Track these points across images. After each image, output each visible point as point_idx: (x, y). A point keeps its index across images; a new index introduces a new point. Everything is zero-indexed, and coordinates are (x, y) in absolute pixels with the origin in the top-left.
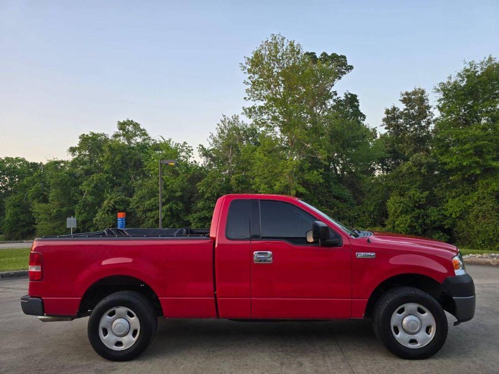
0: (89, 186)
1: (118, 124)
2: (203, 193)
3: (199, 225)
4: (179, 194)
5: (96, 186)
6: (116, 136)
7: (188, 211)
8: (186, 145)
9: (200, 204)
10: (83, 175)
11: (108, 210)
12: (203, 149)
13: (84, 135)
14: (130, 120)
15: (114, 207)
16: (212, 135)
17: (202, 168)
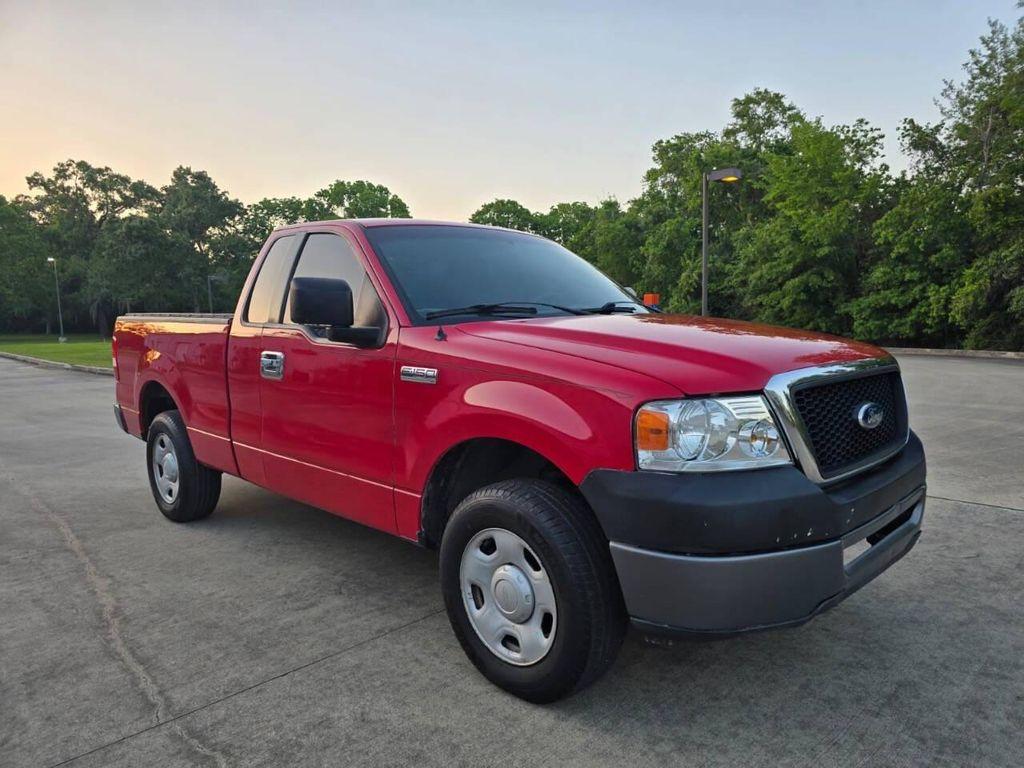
0: (656, 244)
1: (735, 105)
2: (889, 245)
3: (871, 324)
4: (823, 251)
5: (669, 245)
6: (728, 133)
7: (854, 292)
8: (865, 127)
9: (878, 274)
10: (651, 225)
11: (689, 292)
12: (916, 128)
13: (661, 142)
14: (762, 90)
15: (698, 284)
16: (951, 87)
17: (902, 183)
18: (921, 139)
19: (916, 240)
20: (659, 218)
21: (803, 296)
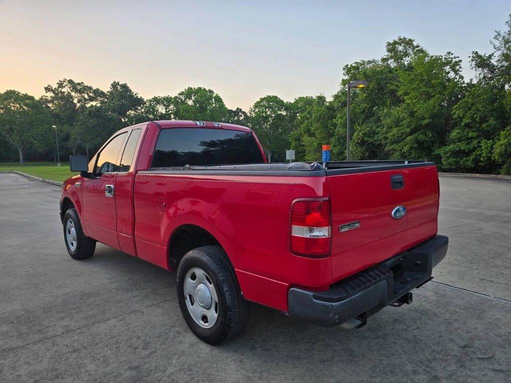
0: (342, 118)
1: (388, 45)
2: (461, 118)
3: (451, 160)
4: (426, 122)
6: (384, 60)
7: (443, 143)
8: (451, 56)
9: (454, 134)
10: (340, 108)
11: (358, 143)
13: (348, 65)
14: (402, 37)
15: (363, 139)
16: (499, 34)
17: (470, 85)
18: (482, 62)
19: (475, 116)
20: (344, 104)
21: (415, 145)
